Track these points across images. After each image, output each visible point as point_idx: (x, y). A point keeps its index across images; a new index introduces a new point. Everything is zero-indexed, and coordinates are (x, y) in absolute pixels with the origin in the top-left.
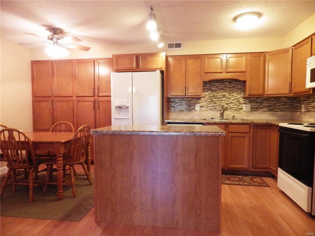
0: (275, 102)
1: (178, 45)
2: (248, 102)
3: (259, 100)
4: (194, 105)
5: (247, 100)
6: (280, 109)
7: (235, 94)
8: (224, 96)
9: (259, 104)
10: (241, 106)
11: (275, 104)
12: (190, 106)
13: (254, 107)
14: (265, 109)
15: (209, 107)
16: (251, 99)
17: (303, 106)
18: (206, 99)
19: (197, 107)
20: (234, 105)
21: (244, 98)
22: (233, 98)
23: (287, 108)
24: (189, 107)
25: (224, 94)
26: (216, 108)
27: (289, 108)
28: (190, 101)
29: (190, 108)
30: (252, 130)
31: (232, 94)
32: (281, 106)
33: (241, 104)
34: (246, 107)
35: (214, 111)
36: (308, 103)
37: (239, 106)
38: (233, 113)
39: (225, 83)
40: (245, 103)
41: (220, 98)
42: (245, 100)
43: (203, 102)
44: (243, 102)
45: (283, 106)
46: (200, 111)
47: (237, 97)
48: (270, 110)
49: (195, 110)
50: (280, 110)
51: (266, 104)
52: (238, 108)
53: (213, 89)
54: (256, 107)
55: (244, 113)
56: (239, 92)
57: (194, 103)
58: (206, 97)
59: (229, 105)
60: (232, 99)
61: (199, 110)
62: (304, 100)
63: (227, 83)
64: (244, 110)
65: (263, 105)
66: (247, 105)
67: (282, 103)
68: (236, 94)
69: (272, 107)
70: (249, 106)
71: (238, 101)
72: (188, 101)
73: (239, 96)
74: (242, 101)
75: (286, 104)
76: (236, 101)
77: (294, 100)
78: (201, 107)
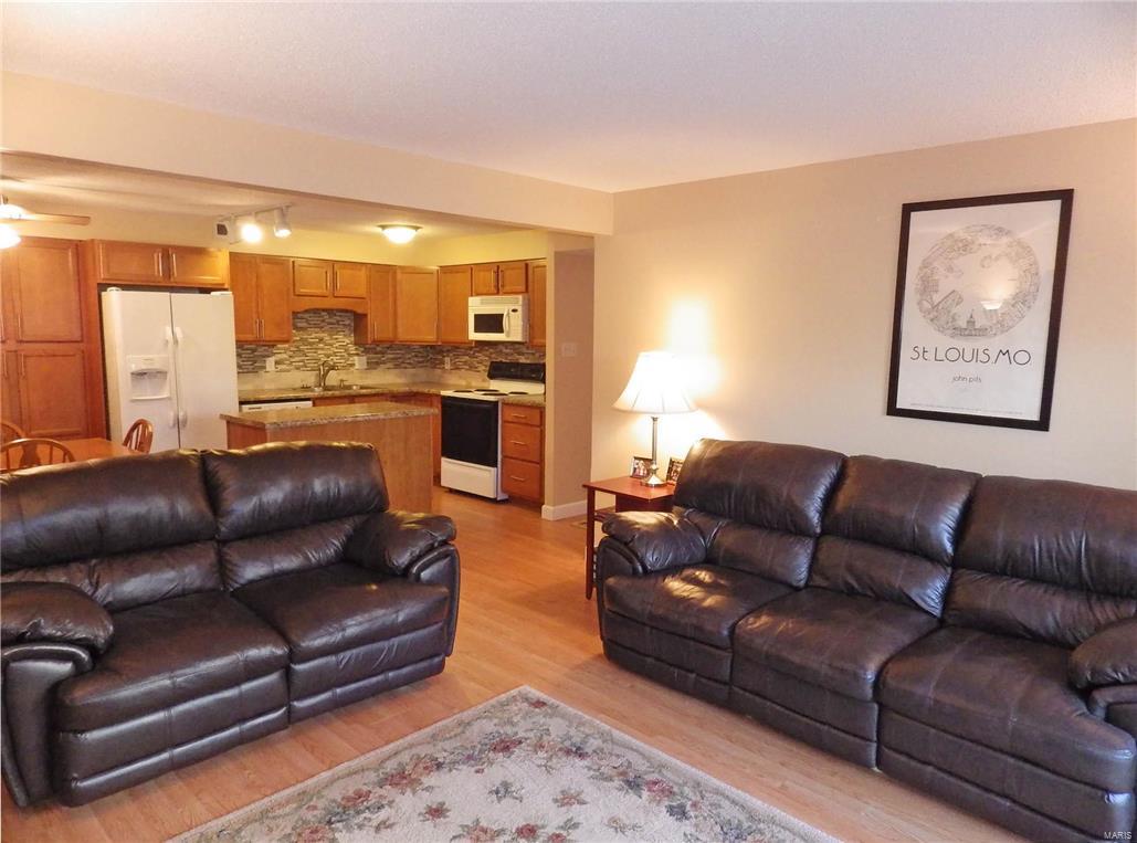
0: (404, 351)
2: (362, 352)
3: (379, 349)
4: (263, 359)
5: (360, 349)
6: (409, 364)
7: (340, 337)
8: (321, 340)
9: (379, 355)
10: (351, 359)
11: (403, 354)
12: (254, 362)
13: (372, 360)
14: (389, 365)
15: (294, 364)
16: (367, 345)
17: (447, 359)
18: (287, 346)
19: (270, 363)
20: (339, 357)
21: (355, 344)
22: (337, 345)
23: (419, 362)
24: (251, 363)
25: (322, 335)
26: (309, 365)
27: (422, 362)
28: (254, 351)
29: (254, 367)
31: (334, 336)
32: (412, 358)
33: (350, 355)
34: (359, 362)
35: (303, 370)
36: (457, 356)
37: (348, 360)
39: (323, 315)
40: (357, 354)
41: (314, 343)
42: (358, 347)
43: (280, 353)
44: (354, 352)
45: (415, 359)
46: (276, 372)
47: (344, 342)
48: (397, 366)
49: (264, 369)
51: (389, 356)
52: (346, 364)
53: (299, 325)
54: (375, 360)
55: (357, 373)
56: (347, 332)
57: (262, 353)
59: (331, 358)
60: (336, 347)
61: (273, 369)
62: (448, 351)
63: (326, 314)
64: (357, 366)
65: (386, 357)
66: (362, 357)
68: (342, 336)
69: (399, 360)
70: (364, 359)
71: (346, 350)
72: (250, 352)
73: (347, 341)
74: (352, 349)
75: (419, 355)
76: (343, 350)
78: (277, 363)
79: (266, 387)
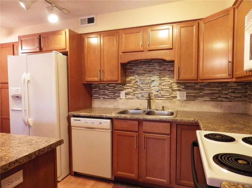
0: (221, 89)
1: (91, 21)
2: (183, 89)
3: (197, 86)
4: (119, 92)
5: (182, 86)
6: (226, 98)
8: (153, 81)
9: (197, 91)
10: (174, 93)
11: (219, 91)
12: (115, 93)
13: (191, 94)
14: (206, 98)
15: (136, 95)
16: (187, 84)
18: (132, 84)
19: (123, 94)
20: (165, 92)
21: (177, 83)
23: (235, 97)
24: (113, 94)
25: (154, 78)
26: (144, 96)
27: (240, 97)
28: (115, 87)
29: (114, 96)
30: (174, 130)
31: (162, 78)
32: (229, 94)
33: (173, 90)
34: (180, 95)
35: (141, 99)
37: (172, 94)
38: (165, 103)
39: (155, 64)
40: (179, 90)
41: (149, 83)
42: (179, 85)
43: (128, 89)
44: (177, 89)
45: (232, 94)
46: (126, 99)
47: (170, 82)
48: (212, 100)
49: (119, 98)
50: (227, 100)
51: (207, 92)
52: (170, 96)
53: (140, 72)
54: (194, 95)
55: (178, 103)
56: (171, 76)
57: (119, 89)
58: (131, 82)
59: (160, 92)
60: (163, 85)
61: (124, 97)
63: (156, 64)
64: (178, 98)
65: (204, 92)
66: (183, 92)
67: (230, 91)
68: (168, 78)
69: (215, 95)
70: (185, 93)
71: (170, 87)
72: (113, 88)
73: (172, 81)
74: (175, 86)
75: (236, 91)
76: (168, 87)
77: (248, 86)
78: (126, 94)
79: (120, 107)
